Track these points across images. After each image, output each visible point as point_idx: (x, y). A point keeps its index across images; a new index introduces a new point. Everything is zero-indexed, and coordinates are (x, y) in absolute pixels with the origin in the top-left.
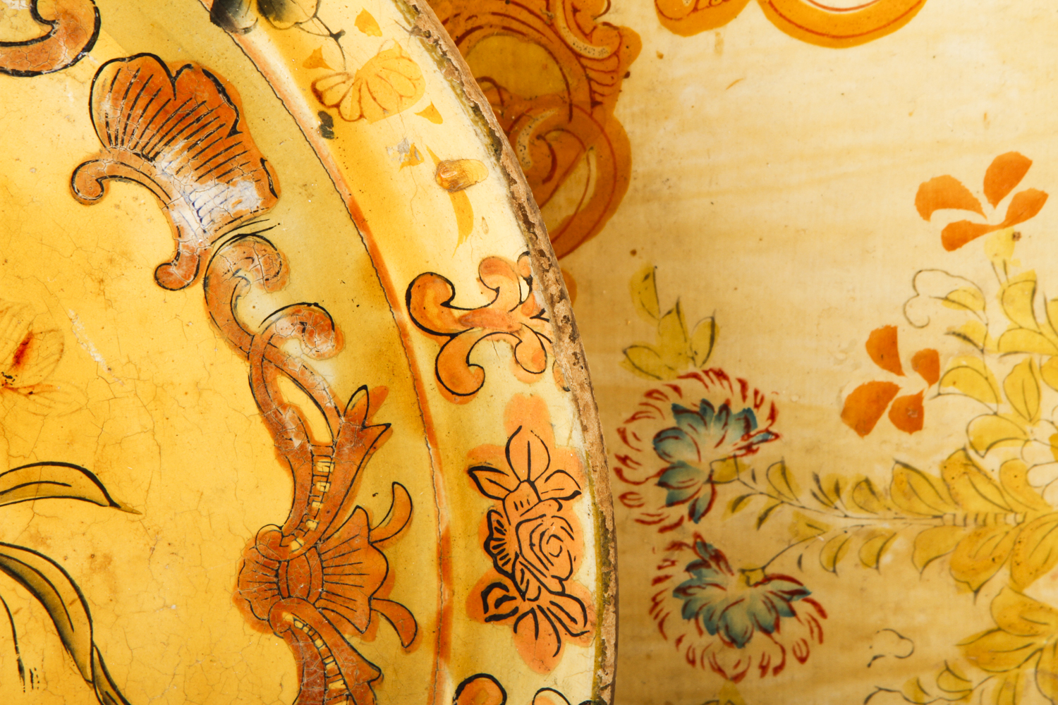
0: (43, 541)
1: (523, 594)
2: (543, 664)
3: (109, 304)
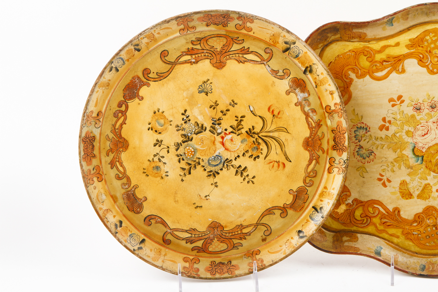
0: (280, 137)
1: (338, 147)
2: (340, 156)
3: (289, 108)
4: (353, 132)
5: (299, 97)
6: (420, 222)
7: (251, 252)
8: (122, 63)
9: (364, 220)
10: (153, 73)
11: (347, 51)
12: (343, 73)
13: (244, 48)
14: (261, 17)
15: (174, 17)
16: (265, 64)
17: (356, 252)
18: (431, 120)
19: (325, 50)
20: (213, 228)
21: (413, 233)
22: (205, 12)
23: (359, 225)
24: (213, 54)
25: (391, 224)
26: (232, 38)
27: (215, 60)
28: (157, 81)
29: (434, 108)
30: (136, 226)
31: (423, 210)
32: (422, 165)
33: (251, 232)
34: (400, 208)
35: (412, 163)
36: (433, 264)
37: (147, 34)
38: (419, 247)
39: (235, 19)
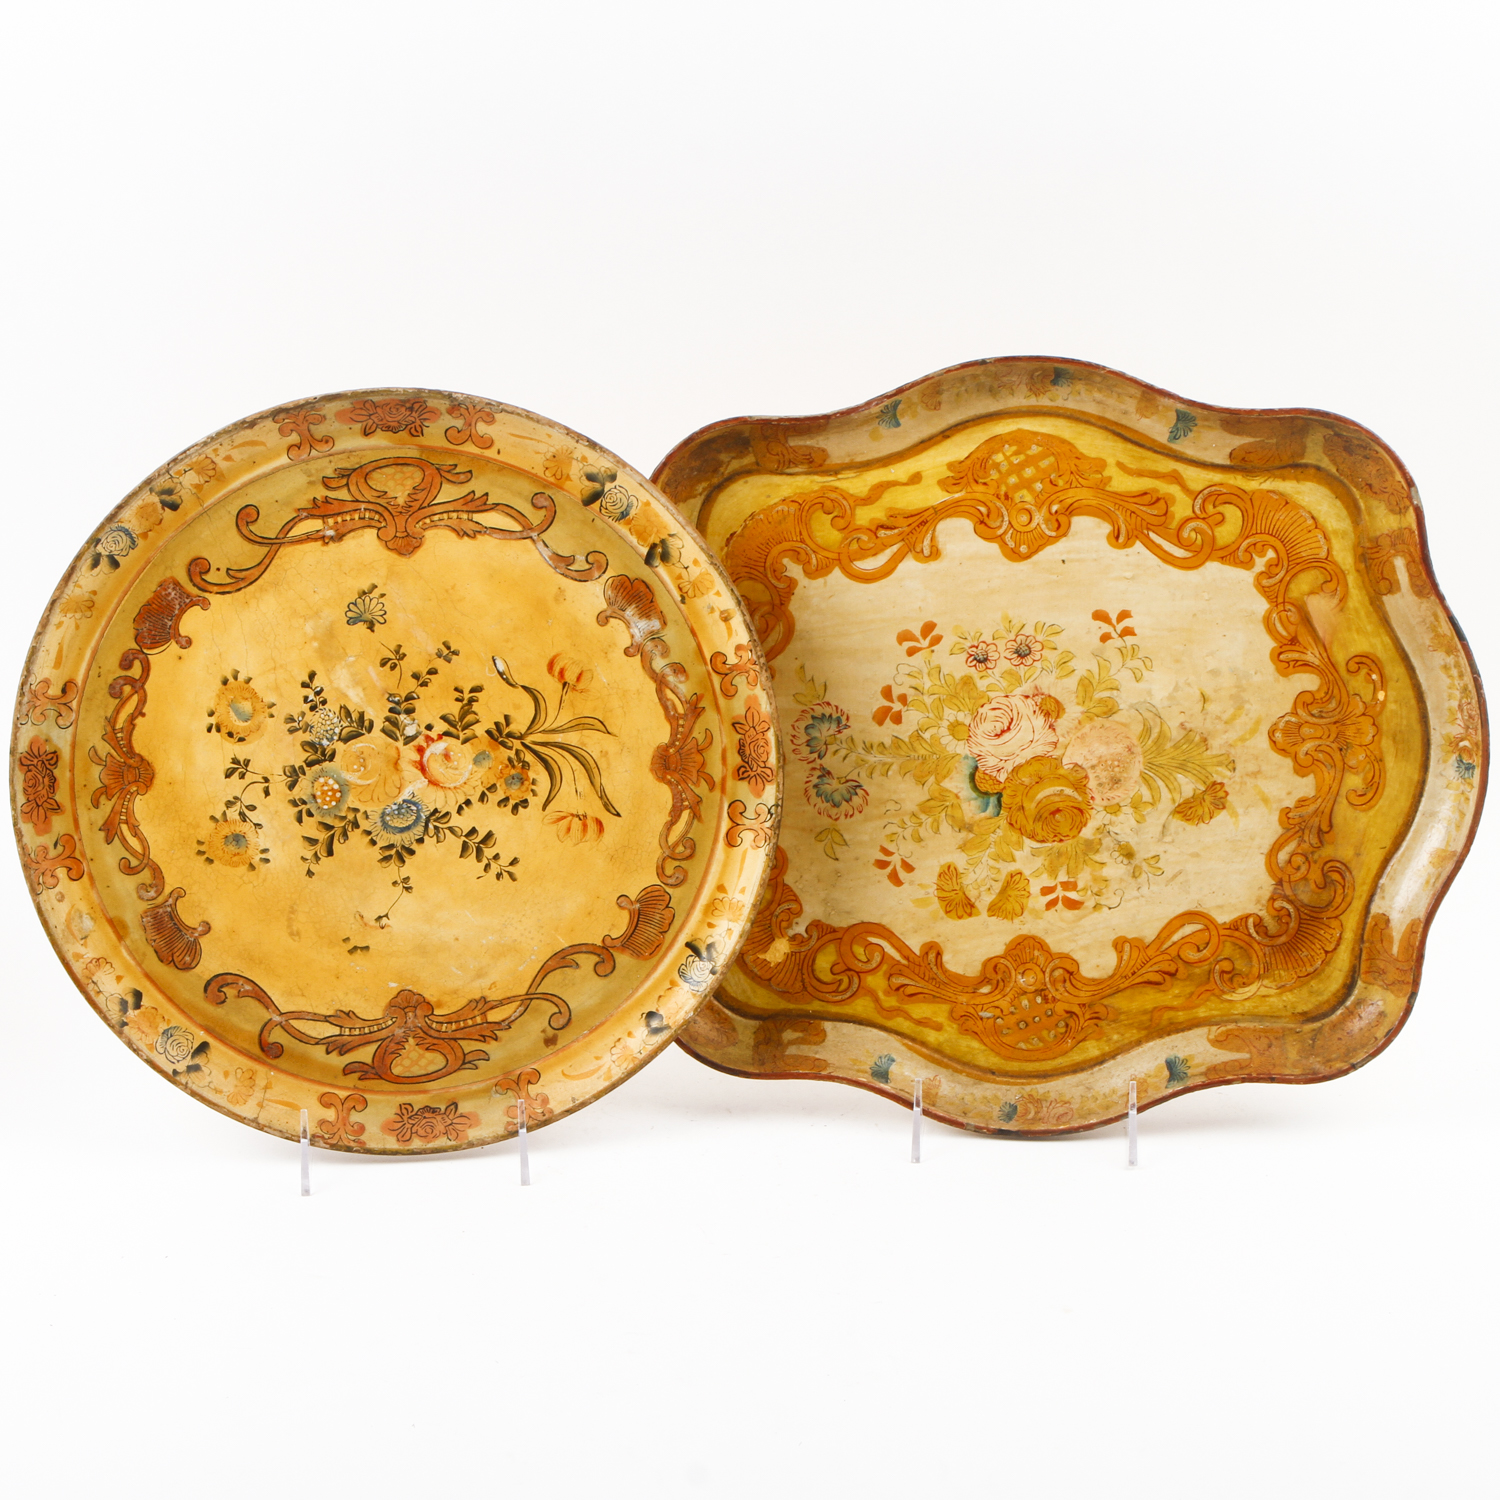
0: (585, 745)
1: (751, 769)
2: (758, 795)
3: (609, 661)
4: (802, 731)
5: (635, 631)
6: (998, 981)
7: (515, 1078)
8: (129, 543)
9: (841, 981)
10: (218, 569)
11: (777, 500)
12: (768, 564)
13: (472, 495)
14: (513, 406)
15: (266, 412)
16: (535, 538)
17: (817, 1072)
18: (1019, 691)
19: (715, 500)
20: (403, 1009)
21: (980, 1014)
22: (355, 395)
23: (829, 997)
24: (386, 514)
25: (920, 990)
26: (437, 469)
27: (391, 531)
28: (229, 593)
29: (1026, 655)
30: (182, 1006)
31: (1004, 947)
32: (998, 818)
33: (513, 1018)
34: (941, 945)
35: (971, 815)
36: (1038, 1102)
37: (194, 460)
38: (998, 1054)
39: (441, 414)
